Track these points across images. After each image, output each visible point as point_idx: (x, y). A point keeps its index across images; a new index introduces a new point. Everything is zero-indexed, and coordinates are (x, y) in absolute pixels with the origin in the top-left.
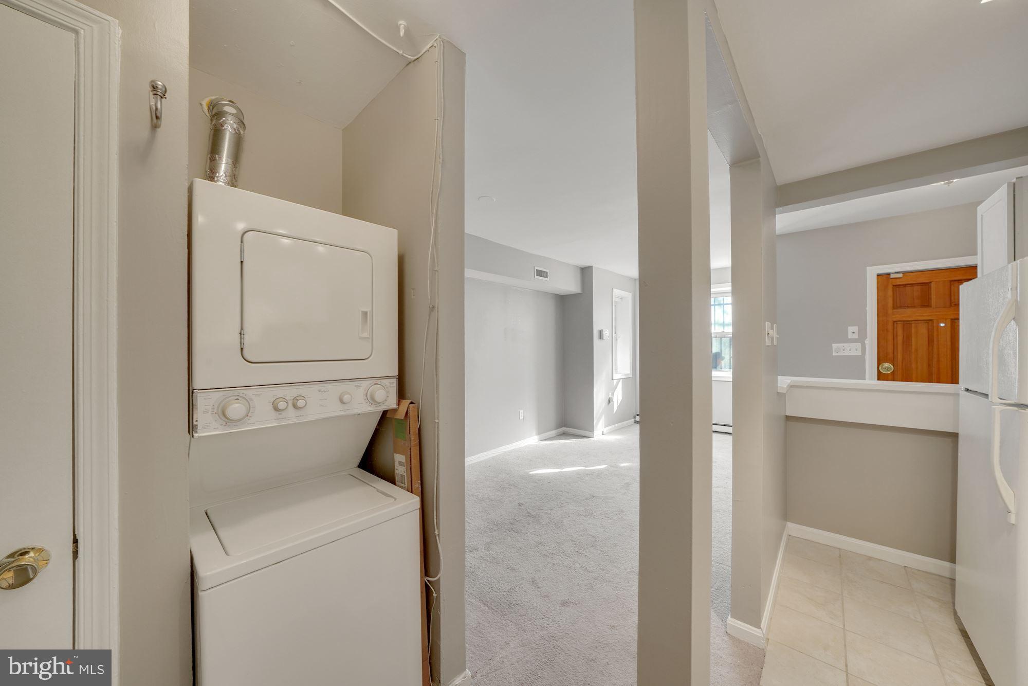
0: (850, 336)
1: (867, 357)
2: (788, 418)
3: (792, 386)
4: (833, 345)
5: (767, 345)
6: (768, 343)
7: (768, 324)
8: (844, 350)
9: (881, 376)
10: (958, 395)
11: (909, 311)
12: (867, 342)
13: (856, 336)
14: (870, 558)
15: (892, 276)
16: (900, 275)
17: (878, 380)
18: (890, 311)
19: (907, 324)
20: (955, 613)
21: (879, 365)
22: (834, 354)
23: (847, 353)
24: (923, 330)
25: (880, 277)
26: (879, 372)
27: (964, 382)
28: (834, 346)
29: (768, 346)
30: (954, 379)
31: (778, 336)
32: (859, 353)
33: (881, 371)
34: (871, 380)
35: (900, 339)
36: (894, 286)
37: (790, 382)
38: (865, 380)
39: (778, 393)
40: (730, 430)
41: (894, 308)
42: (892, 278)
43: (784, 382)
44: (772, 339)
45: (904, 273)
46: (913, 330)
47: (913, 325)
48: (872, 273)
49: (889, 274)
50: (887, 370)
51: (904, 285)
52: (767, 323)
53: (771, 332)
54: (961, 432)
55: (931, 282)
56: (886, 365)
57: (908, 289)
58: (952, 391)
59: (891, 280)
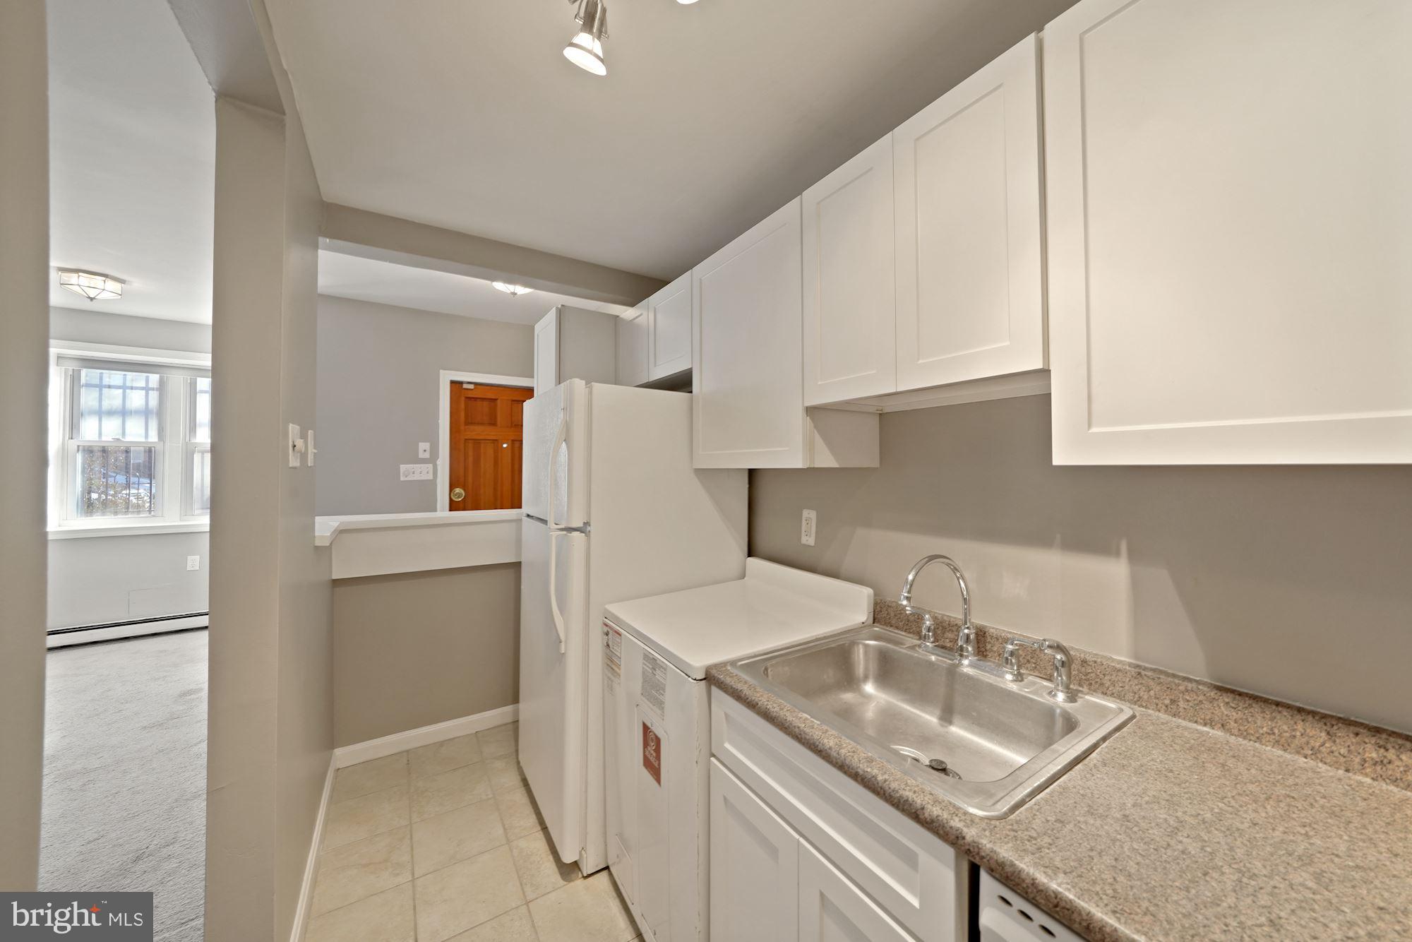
0: (421, 455)
1: (439, 481)
2: (336, 583)
3: (342, 532)
4: (401, 466)
5: (291, 465)
6: (294, 462)
7: (293, 429)
8: (413, 473)
9: (454, 506)
10: (521, 520)
11: (479, 429)
12: (439, 462)
13: (427, 455)
14: (442, 744)
15: (465, 386)
16: (471, 387)
17: (450, 511)
18: (462, 428)
19: (477, 442)
20: (518, 763)
21: (451, 490)
22: (402, 479)
23: (417, 477)
24: (490, 452)
25: (453, 385)
26: (451, 500)
27: (526, 508)
28: (403, 467)
29: (295, 468)
30: (517, 504)
31: (316, 451)
32: (430, 477)
33: (454, 499)
34: (442, 513)
35: (471, 459)
36: (467, 398)
37: (338, 526)
38: (436, 511)
39: (317, 548)
40: (204, 621)
41: (467, 423)
42: (465, 389)
43: (325, 526)
44: (304, 456)
45: (476, 384)
46: (482, 451)
47: (482, 445)
48: (446, 377)
49: (461, 383)
50: (459, 497)
51: (475, 399)
52: (291, 425)
53: (300, 443)
54: (523, 560)
55: (496, 399)
56: (458, 490)
57: (479, 403)
58: (514, 517)
59: (463, 390)
